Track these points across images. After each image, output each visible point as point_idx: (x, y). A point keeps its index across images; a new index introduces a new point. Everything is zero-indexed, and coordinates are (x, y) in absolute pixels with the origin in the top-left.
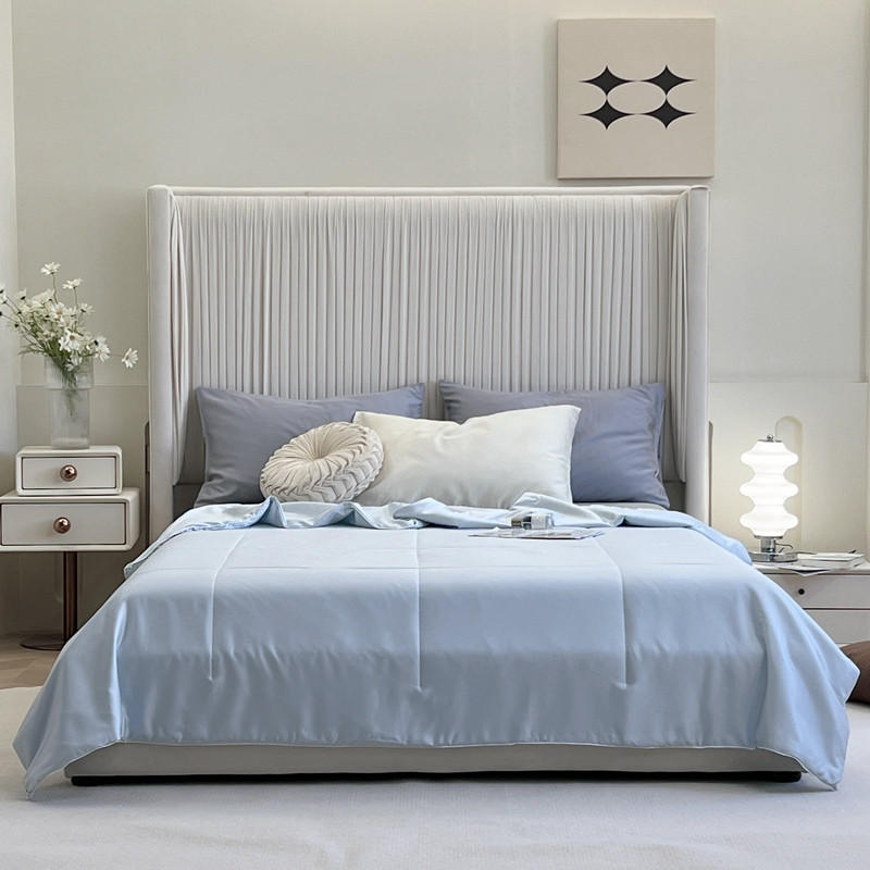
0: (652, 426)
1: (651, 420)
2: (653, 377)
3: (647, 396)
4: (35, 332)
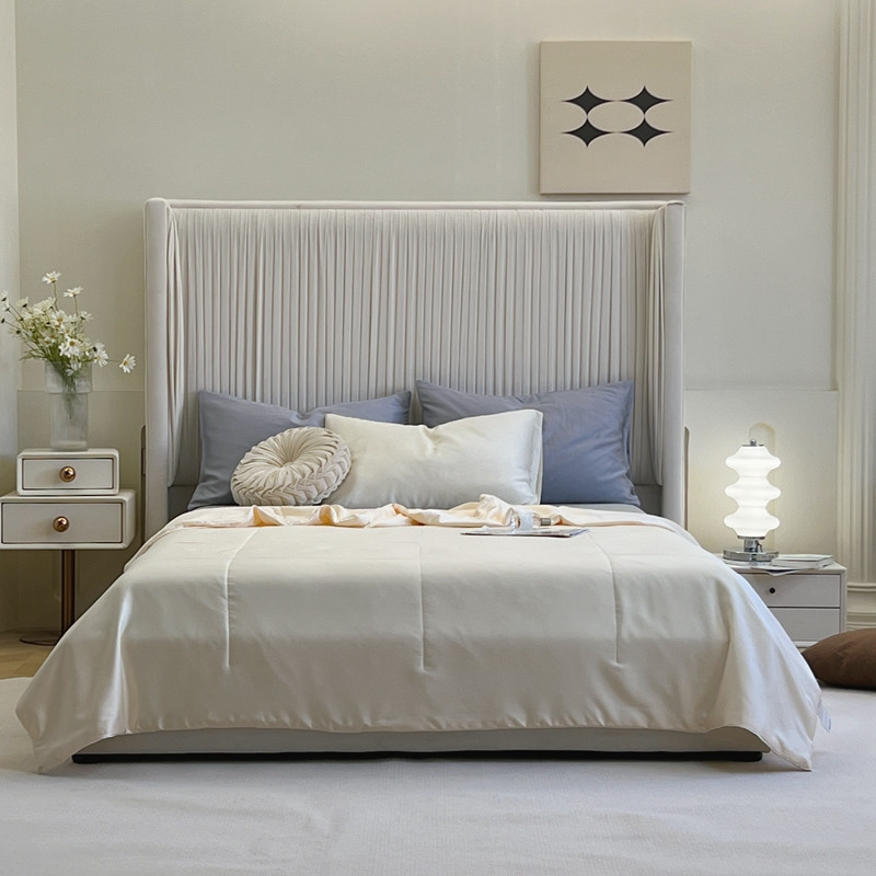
4: (36, 339)
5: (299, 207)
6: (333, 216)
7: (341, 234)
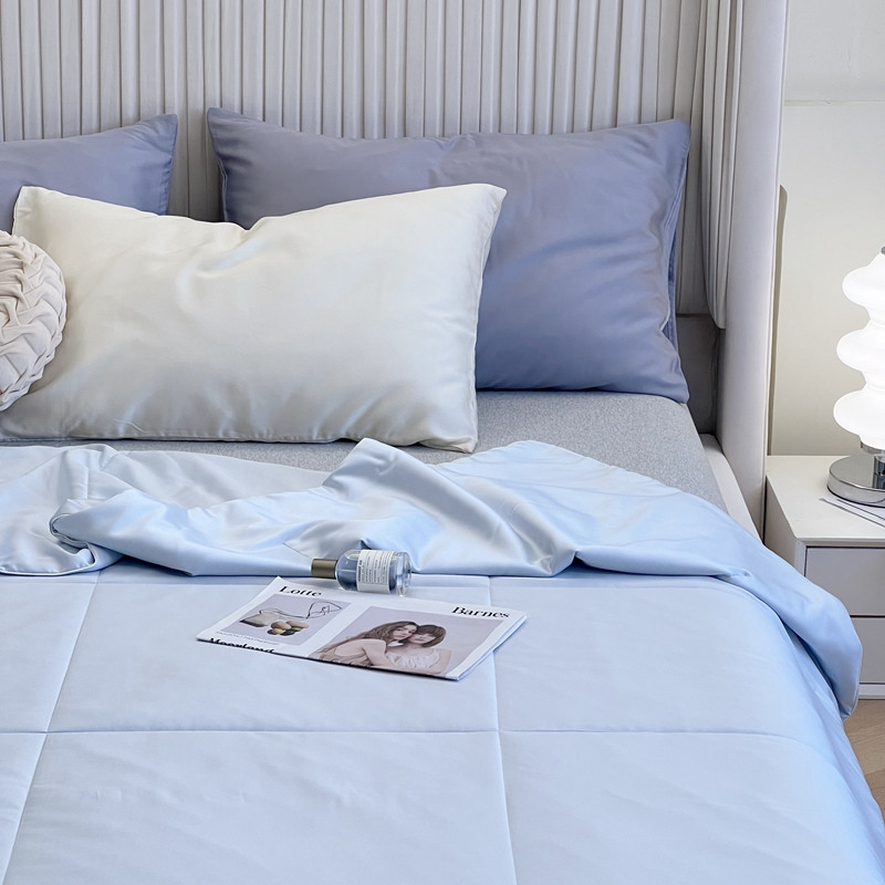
0: (659, 218)
1: (656, 205)
2: (665, 107)
3: (649, 151)
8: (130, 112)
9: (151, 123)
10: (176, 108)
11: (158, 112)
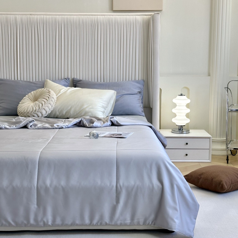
5: (31, 15)
6: (42, 17)
7: (45, 24)
8: (63, 78)
9: (66, 79)
10: (70, 77)
11: (67, 77)
